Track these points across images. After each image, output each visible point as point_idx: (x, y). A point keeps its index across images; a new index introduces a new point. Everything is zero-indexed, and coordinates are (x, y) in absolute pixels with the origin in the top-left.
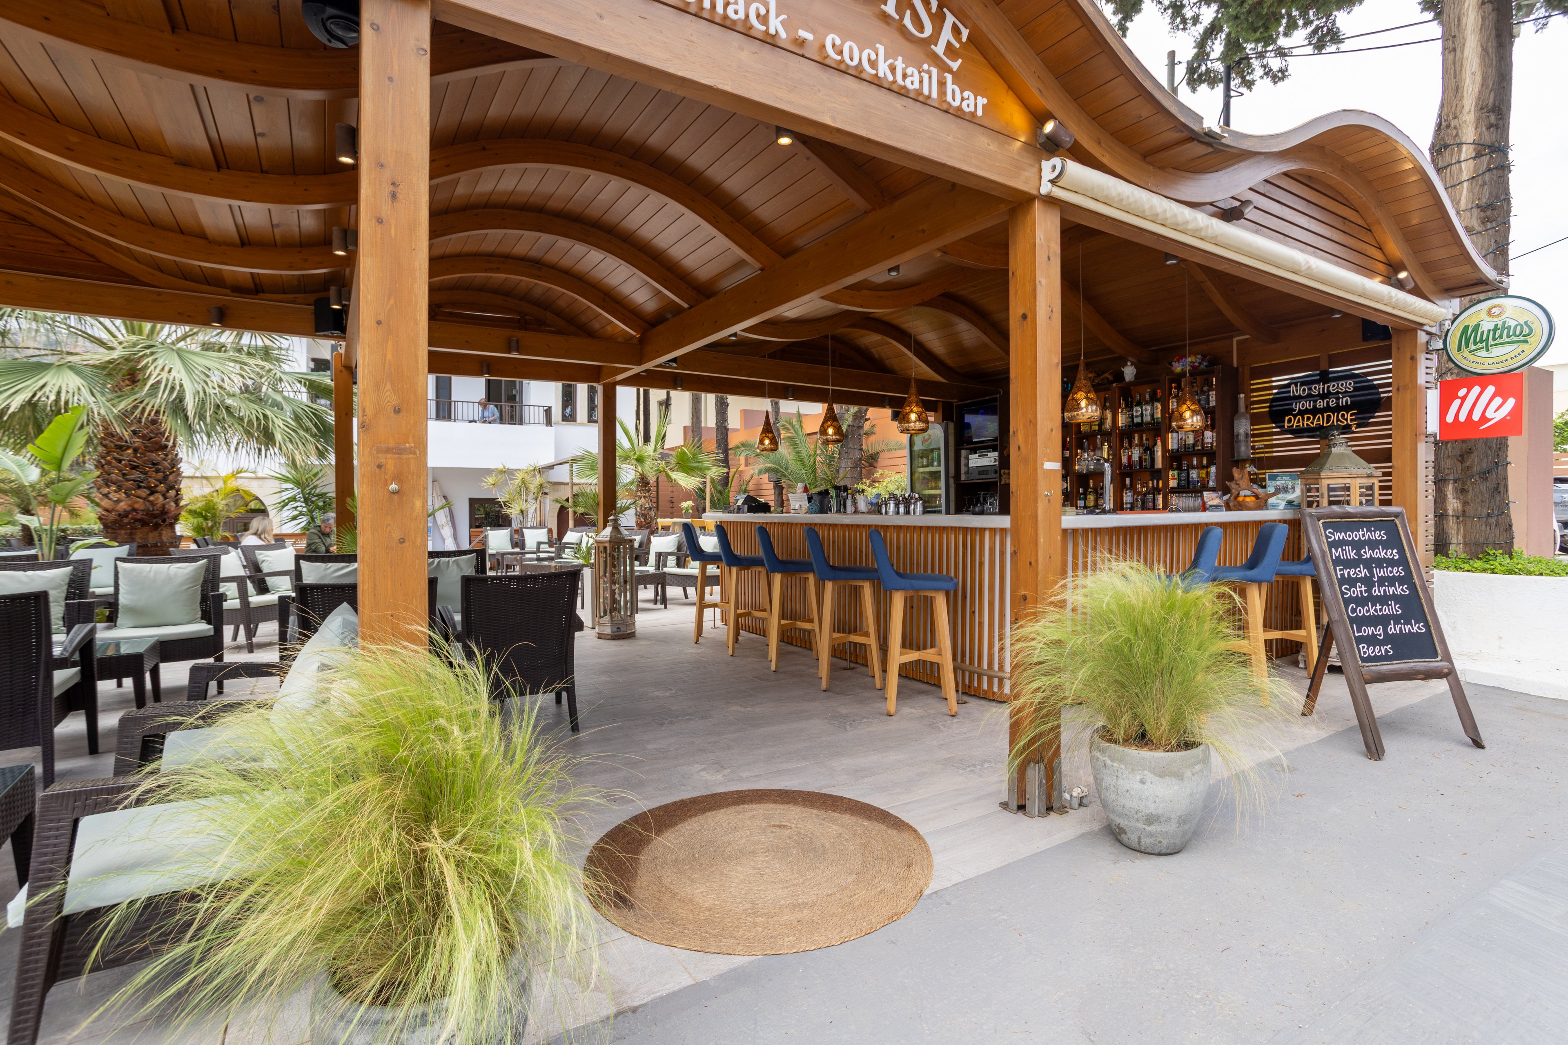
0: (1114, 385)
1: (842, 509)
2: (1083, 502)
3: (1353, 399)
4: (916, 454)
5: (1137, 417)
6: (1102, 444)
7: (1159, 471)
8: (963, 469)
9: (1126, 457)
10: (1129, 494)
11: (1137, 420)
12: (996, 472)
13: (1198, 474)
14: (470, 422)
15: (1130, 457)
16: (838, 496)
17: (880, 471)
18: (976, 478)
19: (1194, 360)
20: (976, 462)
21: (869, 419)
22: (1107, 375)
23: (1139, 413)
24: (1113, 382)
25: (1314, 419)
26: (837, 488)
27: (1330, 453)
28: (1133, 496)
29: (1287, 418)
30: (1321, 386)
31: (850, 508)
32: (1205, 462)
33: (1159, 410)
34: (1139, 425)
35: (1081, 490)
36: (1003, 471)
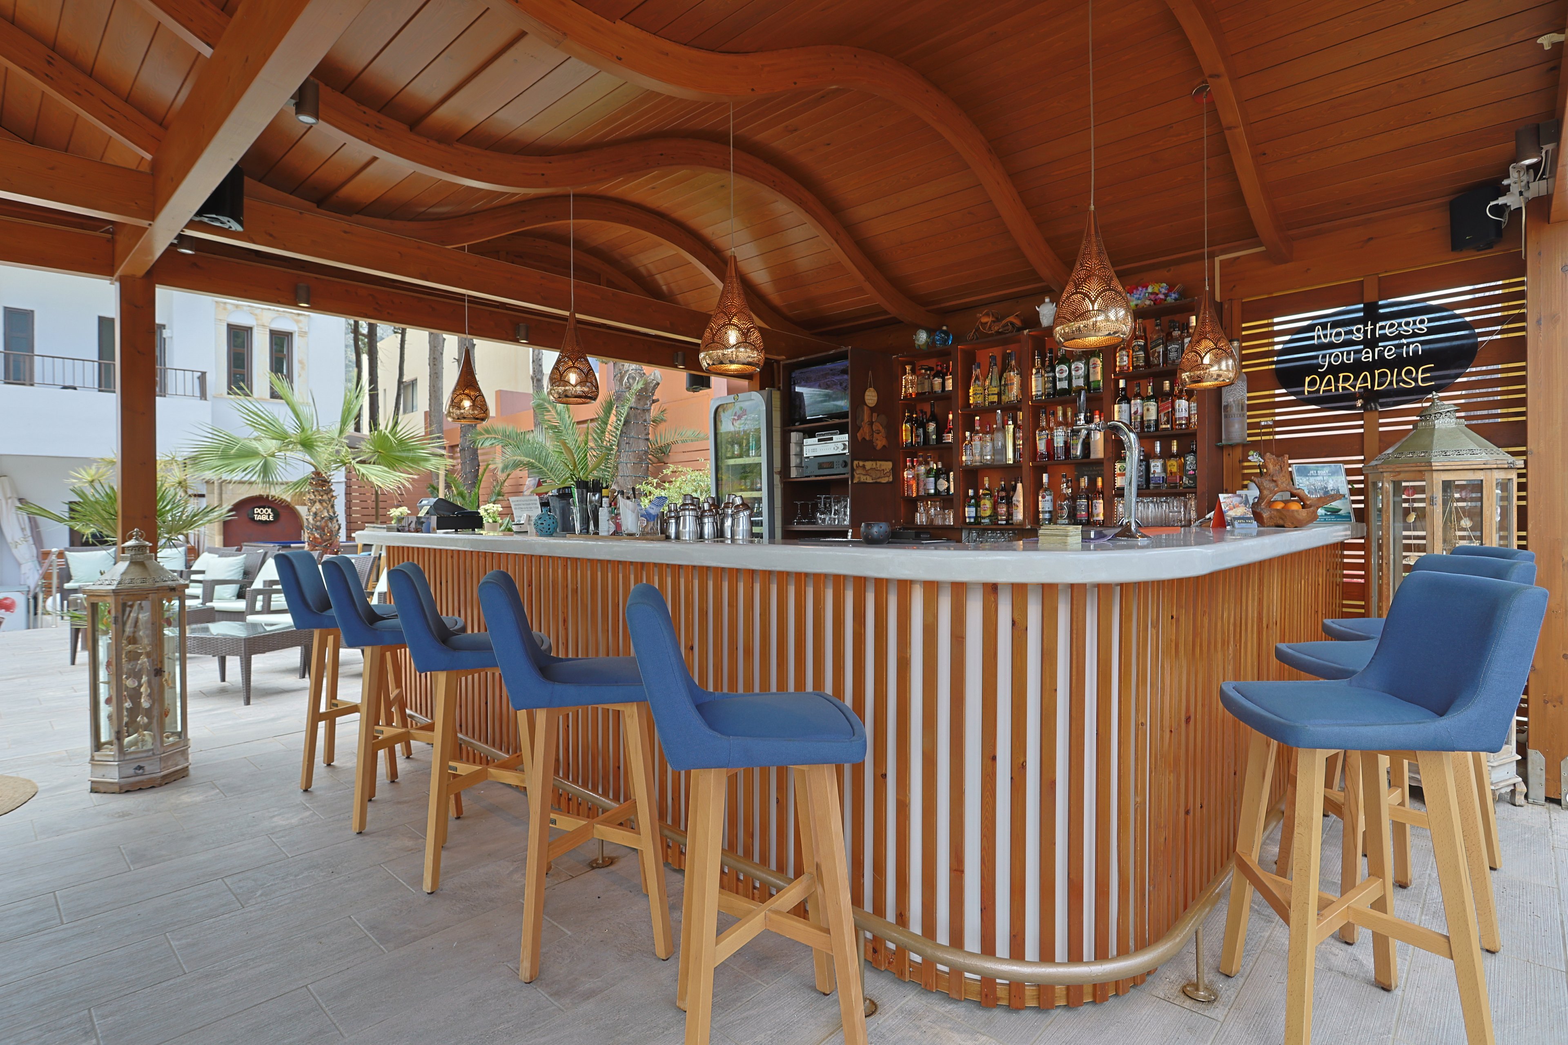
0: (1026, 332)
1: (592, 527)
2: (973, 509)
3: (1427, 347)
4: (722, 439)
5: (1060, 380)
6: (1004, 424)
7: (1099, 462)
8: (794, 461)
9: (1044, 441)
10: (1048, 498)
11: (1062, 385)
12: (845, 464)
13: (1164, 468)
14: (65, 388)
15: (1050, 443)
16: (583, 500)
17: (672, 467)
18: (814, 474)
19: (1156, 290)
20: (814, 450)
21: (658, 400)
22: (1011, 319)
23: (1065, 374)
24: (1020, 329)
25: (1356, 379)
26: (582, 485)
27: (1433, 428)
28: (1054, 501)
29: (1307, 379)
30: (1369, 328)
31: (605, 525)
32: (1175, 448)
33: (1099, 369)
34: (1064, 392)
35: (971, 492)
36: (856, 462)
